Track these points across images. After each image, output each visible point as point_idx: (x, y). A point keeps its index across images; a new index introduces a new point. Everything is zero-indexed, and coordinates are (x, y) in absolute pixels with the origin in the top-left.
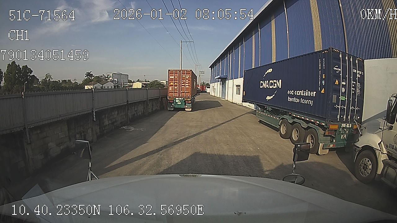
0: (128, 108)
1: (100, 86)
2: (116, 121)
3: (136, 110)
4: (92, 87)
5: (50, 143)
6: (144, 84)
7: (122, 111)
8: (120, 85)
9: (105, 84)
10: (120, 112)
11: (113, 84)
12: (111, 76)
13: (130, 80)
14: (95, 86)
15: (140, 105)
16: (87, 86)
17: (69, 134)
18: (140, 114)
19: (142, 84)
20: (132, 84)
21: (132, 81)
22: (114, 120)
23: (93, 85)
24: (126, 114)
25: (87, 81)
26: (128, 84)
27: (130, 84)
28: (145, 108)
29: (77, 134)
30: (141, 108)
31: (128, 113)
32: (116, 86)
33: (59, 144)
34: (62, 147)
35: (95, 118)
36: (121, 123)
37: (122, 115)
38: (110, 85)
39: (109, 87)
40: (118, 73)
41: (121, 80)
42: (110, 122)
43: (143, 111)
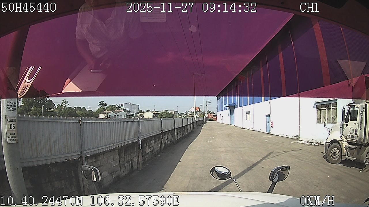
0: (162, 137)
1: (113, 114)
2: (154, 149)
3: (167, 138)
4: (106, 115)
5: (104, 172)
6: (155, 114)
7: (158, 140)
8: (132, 114)
9: (118, 113)
10: (156, 141)
11: (126, 114)
12: (123, 106)
13: (140, 110)
14: (109, 114)
15: (169, 134)
16: (102, 114)
17: (120, 163)
18: (170, 142)
19: (153, 113)
20: (143, 114)
21: (143, 111)
22: (153, 149)
23: (107, 114)
24: (160, 143)
25: (101, 110)
26: (139, 113)
27: (141, 114)
28: (172, 136)
29: (126, 162)
30: (170, 136)
31: (162, 142)
32: (128, 115)
33: (112, 173)
34: (114, 176)
35: (141, 147)
36: (157, 151)
37: (158, 144)
38: (123, 115)
39: (122, 116)
40: (129, 103)
41: (133, 109)
42: (150, 150)
43: (172, 139)
